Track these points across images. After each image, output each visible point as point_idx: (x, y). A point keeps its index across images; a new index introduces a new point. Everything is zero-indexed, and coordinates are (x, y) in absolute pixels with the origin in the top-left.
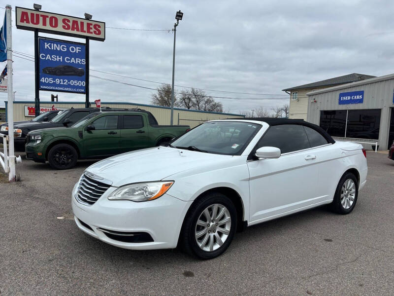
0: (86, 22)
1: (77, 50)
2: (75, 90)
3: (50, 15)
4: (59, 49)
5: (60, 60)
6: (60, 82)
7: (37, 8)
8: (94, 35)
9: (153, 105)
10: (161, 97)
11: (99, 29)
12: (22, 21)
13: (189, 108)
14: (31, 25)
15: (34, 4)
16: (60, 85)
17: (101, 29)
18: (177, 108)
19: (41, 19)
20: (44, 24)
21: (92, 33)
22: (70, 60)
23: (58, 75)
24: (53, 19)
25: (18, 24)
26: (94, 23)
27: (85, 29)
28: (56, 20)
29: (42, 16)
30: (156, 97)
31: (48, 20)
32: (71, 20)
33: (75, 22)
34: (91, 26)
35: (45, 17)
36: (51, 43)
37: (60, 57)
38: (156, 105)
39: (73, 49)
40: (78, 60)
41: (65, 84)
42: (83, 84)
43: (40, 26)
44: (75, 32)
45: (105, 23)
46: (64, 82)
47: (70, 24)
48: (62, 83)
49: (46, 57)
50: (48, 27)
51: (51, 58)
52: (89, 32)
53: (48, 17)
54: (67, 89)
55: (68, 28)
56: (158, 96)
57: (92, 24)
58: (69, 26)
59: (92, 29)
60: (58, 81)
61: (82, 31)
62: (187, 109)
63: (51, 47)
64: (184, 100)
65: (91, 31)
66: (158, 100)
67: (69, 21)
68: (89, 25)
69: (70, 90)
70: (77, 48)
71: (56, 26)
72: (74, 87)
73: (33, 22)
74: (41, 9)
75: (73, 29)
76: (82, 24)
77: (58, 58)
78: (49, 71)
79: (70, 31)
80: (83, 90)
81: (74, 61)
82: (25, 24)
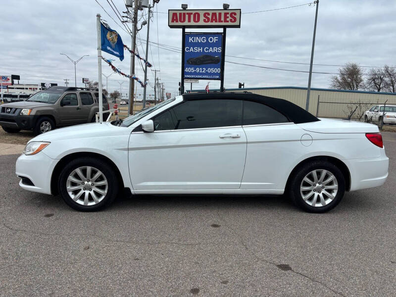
0: (223, 12)
1: (215, 39)
2: (211, 77)
3: (194, 12)
4: (200, 42)
5: (200, 51)
6: (200, 70)
7: (184, 7)
8: (230, 23)
9: (333, 88)
10: (343, 79)
11: (235, 16)
12: (173, 21)
13: (379, 90)
14: (179, 24)
15: (182, 5)
16: (199, 74)
17: (237, 17)
18: (363, 90)
19: (187, 16)
20: (189, 21)
21: (228, 22)
22: (209, 50)
23: (199, 65)
24: (196, 15)
25: (170, 24)
26: (230, 12)
27: (223, 19)
28: (199, 15)
29: (187, 14)
30: (336, 79)
31: (192, 16)
32: (211, 13)
33: (214, 14)
34: (228, 15)
35: (189, 15)
36: (194, 36)
37: (200, 48)
38: (336, 89)
39: (211, 40)
40: (215, 49)
41: (203, 72)
42: (218, 70)
43: (186, 23)
44: (214, 23)
45: (240, 10)
46: (202, 70)
47: (210, 17)
48: (201, 72)
49: (189, 49)
50: (192, 23)
51: (194, 50)
52: (226, 21)
53: (192, 14)
54: (205, 77)
55: (208, 21)
56: (339, 78)
57: (228, 13)
58: (208, 18)
59: (228, 17)
60: (198, 70)
61: (220, 21)
62: (376, 91)
63: (194, 40)
64: (374, 80)
65: (228, 19)
66: (339, 82)
67: (209, 14)
68: (226, 14)
69: (207, 77)
70: (215, 38)
71: (199, 20)
72: (211, 74)
73: (181, 21)
74: (187, 8)
75: (212, 21)
76: (220, 14)
77: (199, 49)
78: (191, 62)
79: (209, 24)
80: (218, 77)
81: (212, 50)
82: (175, 24)
